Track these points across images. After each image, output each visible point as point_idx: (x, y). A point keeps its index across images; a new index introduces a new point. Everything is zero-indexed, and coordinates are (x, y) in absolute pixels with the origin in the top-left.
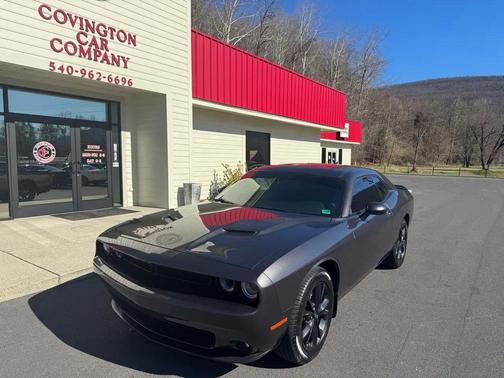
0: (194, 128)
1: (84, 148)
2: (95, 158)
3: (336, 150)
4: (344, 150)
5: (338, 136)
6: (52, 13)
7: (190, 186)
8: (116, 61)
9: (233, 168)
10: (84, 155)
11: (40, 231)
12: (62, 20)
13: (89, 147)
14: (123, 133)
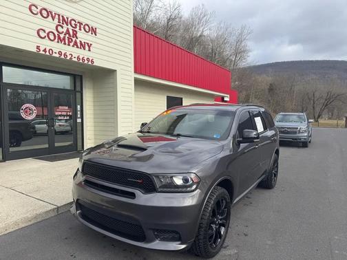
2: (64, 116)
6: (39, 10)
8: (83, 46)
10: (56, 113)
12: (45, 16)
13: (60, 108)
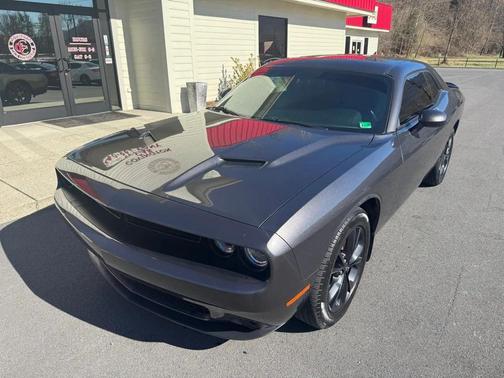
0: (195, 13)
1: (68, 41)
2: (83, 54)
3: (362, 39)
4: (370, 39)
5: (364, 21)
7: (194, 86)
9: (244, 62)
10: (70, 50)
11: (26, 142)
13: (74, 39)
14: (112, 21)
